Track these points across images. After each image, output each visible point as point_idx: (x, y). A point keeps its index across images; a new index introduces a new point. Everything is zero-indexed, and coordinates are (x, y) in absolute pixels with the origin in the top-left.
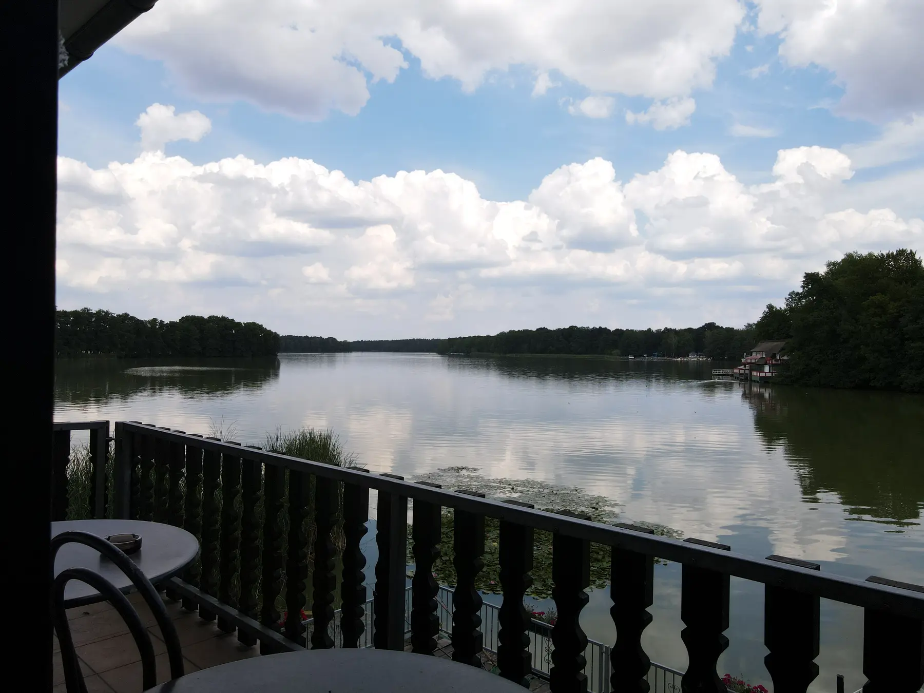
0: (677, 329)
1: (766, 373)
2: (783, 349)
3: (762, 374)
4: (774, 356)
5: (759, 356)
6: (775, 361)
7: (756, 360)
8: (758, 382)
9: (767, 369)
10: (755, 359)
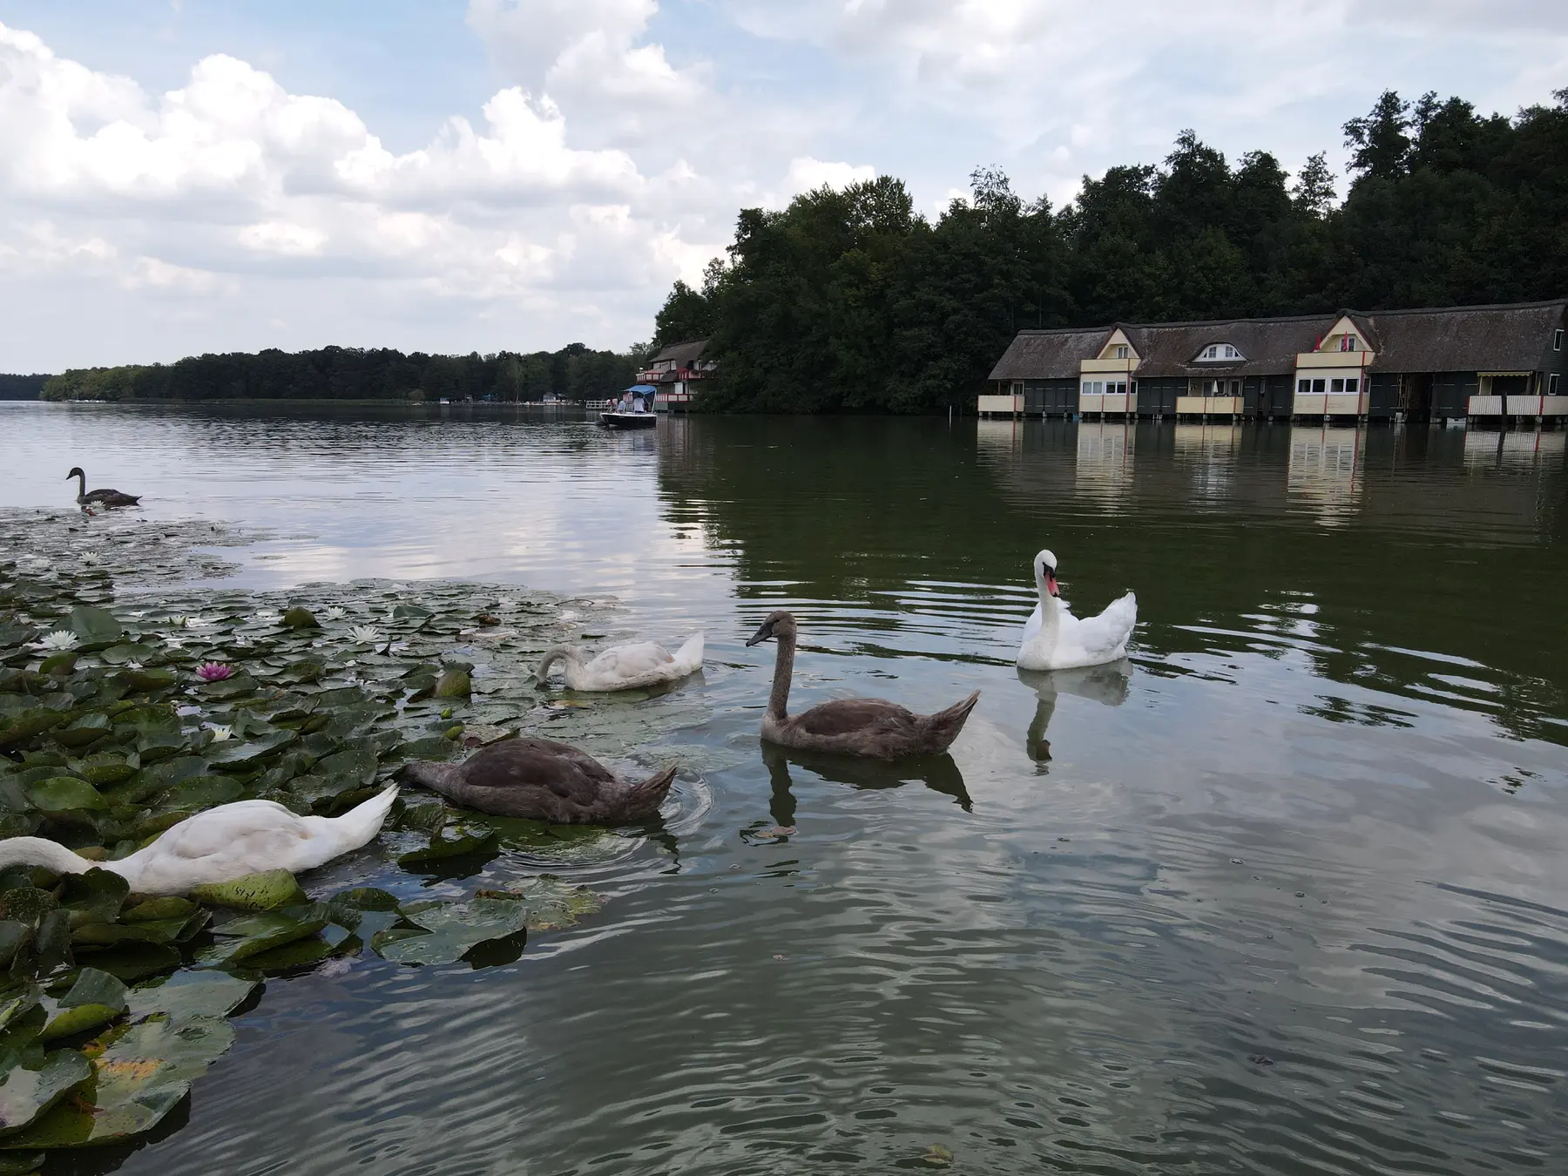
0: (522, 355)
1: (678, 395)
2: (706, 351)
3: (673, 398)
4: (690, 366)
5: (665, 369)
6: (692, 373)
7: (661, 376)
8: (666, 412)
9: (679, 388)
10: (659, 374)
